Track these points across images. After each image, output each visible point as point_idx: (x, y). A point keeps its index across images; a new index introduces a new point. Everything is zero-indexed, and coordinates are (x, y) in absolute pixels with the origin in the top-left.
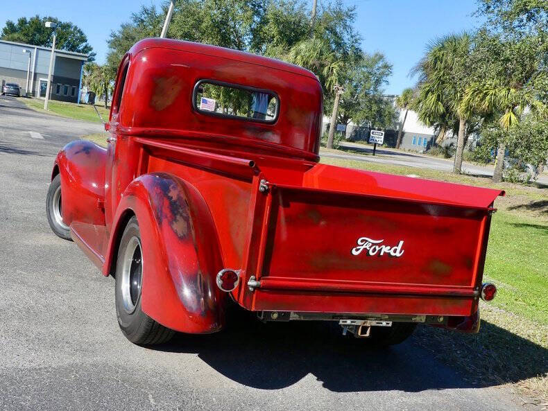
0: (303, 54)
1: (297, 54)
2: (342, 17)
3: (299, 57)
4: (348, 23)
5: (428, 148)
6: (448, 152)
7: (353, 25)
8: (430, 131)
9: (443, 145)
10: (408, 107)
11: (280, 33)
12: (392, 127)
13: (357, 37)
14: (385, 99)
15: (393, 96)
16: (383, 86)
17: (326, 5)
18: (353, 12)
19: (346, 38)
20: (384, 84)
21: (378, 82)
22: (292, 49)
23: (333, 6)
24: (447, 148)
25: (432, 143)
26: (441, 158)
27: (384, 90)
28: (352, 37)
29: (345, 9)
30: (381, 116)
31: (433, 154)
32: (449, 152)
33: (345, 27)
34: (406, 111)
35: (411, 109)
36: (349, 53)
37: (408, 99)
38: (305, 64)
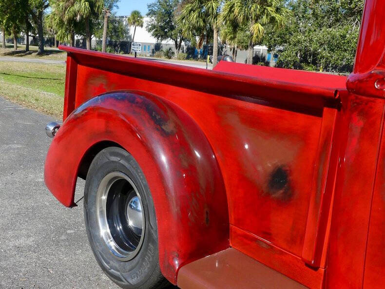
5: (153, 52)
8: (154, 41)
10: (136, 24)
12: (125, 39)
14: (117, 19)
15: (123, 17)
16: (114, 9)
21: (110, 7)
24: (168, 52)
25: (158, 47)
26: (163, 58)
27: (116, 13)
30: (115, 32)
32: (169, 54)
34: (134, 27)
35: (138, 25)
37: (136, 19)
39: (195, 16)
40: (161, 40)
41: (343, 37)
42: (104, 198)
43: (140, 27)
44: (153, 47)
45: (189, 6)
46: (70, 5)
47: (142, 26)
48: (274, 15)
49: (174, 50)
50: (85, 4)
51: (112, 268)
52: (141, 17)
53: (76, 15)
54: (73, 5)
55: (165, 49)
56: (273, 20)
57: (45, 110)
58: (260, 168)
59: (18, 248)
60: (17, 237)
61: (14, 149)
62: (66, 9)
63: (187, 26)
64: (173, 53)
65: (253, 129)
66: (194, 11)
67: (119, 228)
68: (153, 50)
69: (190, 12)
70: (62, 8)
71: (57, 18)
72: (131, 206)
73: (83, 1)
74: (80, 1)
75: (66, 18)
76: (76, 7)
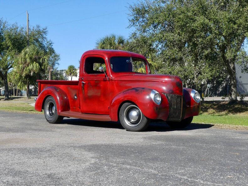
0: (29, 53)
1: (25, 54)
2: (41, 33)
3: (27, 55)
4: (44, 36)
7: (46, 37)
10: (72, 75)
11: (13, 44)
13: (50, 42)
14: (59, 72)
15: (63, 70)
16: (56, 66)
17: (32, 28)
18: (46, 30)
19: (45, 43)
20: (56, 65)
21: (53, 64)
22: (22, 51)
23: (35, 28)
27: (57, 68)
28: (48, 42)
29: (41, 29)
33: (43, 38)
34: (71, 77)
35: (74, 75)
36: (47, 51)
37: (72, 71)
38: (31, 58)
42: (48, 106)
43: (75, 77)
46: (26, 66)
50: (36, 64)
52: (75, 70)
53: (30, 72)
54: (28, 66)
58: (73, 96)
62: (24, 68)
70: (21, 68)
71: (18, 75)
73: (35, 62)
74: (33, 62)
75: (24, 75)
76: (30, 67)
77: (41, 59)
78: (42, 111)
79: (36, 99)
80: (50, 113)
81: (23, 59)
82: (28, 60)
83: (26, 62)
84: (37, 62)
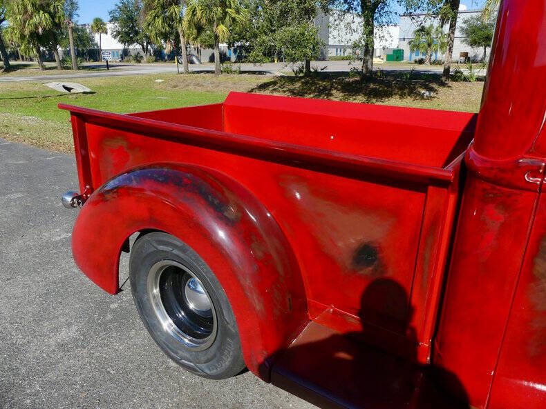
5: (122, 58)
6: (138, 59)
8: (121, 46)
9: (133, 55)
10: (100, 31)
12: (92, 47)
14: (80, 27)
15: (85, 25)
16: (75, 18)
20: (75, 16)
21: (71, 16)
24: (137, 56)
25: (125, 53)
26: (133, 62)
27: (77, 21)
30: (81, 41)
31: (128, 61)
34: (99, 35)
35: (103, 32)
37: (99, 26)
38: (33, 5)
39: (160, 22)
40: (129, 45)
41: (303, 34)
44: (120, 52)
45: (153, 12)
46: (29, 17)
47: (106, 33)
48: (234, 15)
49: (142, 53)
50: (45, 15)
51: (182, 358)
52: (104, 24)
53: (37, 28)
54: (31, 18)
55: (133, 54)
56: (234, 20)
57: (34, 141)
58: (340, 244)
59: (62, 346)
60: (56, 330)
61: (15, 200)
62: (25, 22)
63: (154, 32)
64: (142, 57)
65: (327, 202)
66: (158, 17)
67: (182, 314)
68: (121, 55)
69: (154, 18)
70: (21, 22)
71: (18, 32)
72: (189, 286)
73: (41, 12)
74: (39, 13)
75: (27, 32)
76: (36, 19)
77: (52, 7)
78: (118, 290)
79: (69, 199)
80: (178, 322)
81: (20, 6)
82: (29, 7)
83: (26, 12)
84: (45, 12)
